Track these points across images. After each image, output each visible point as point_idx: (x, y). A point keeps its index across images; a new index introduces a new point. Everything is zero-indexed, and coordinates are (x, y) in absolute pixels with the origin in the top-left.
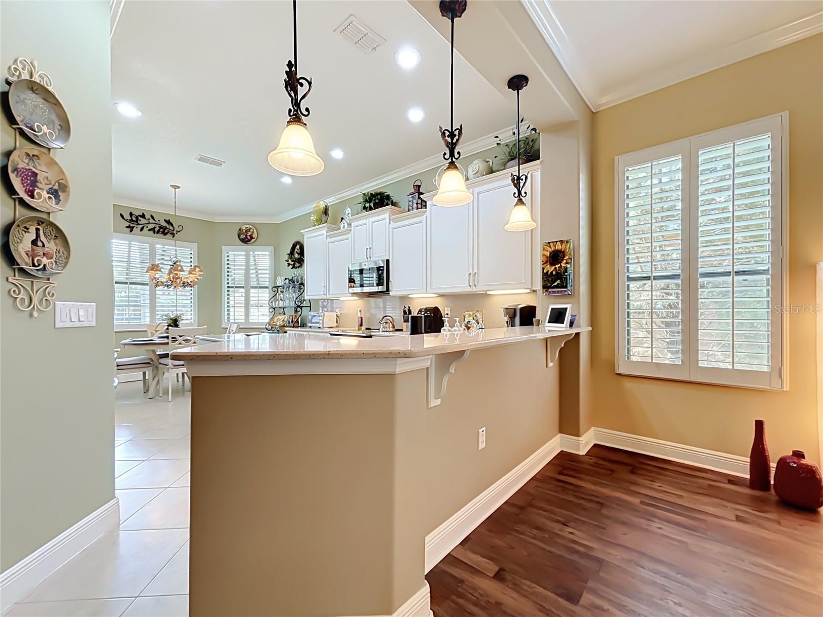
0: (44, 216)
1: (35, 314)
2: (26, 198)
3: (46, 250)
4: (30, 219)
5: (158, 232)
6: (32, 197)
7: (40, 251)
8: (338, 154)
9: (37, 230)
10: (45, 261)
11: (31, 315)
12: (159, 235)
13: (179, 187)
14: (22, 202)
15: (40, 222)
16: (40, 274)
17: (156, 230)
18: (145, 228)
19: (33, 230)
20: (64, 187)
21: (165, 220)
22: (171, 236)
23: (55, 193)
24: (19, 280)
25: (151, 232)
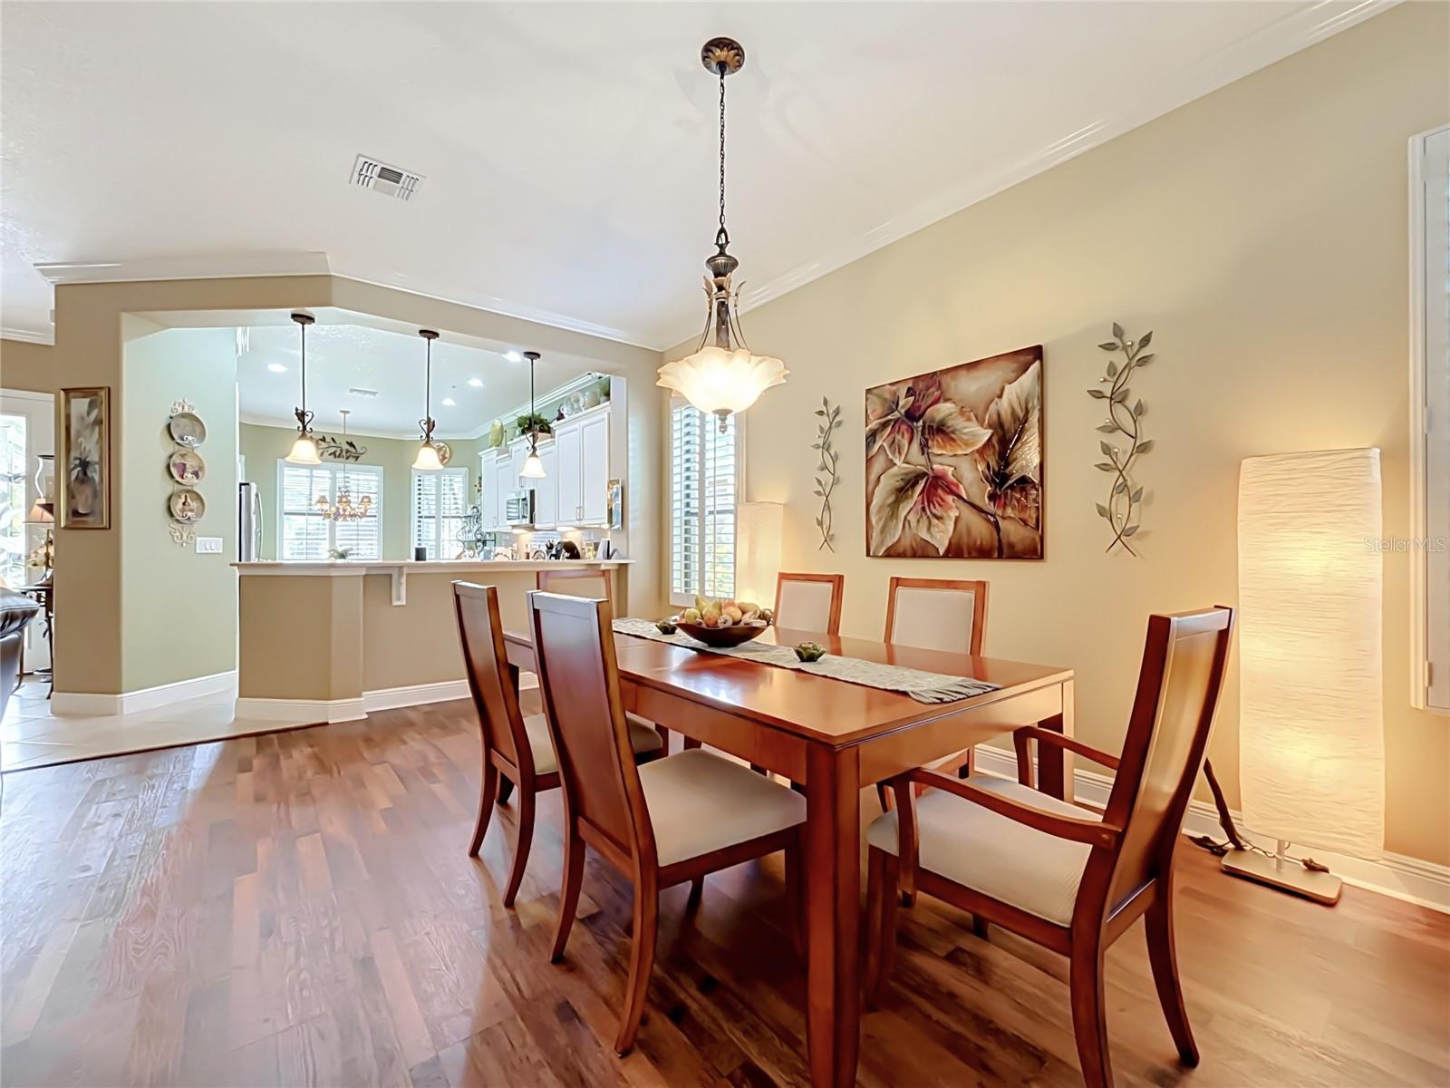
0: (190, 488)
1: (184, 545)
2: (180, 480)
3: (191, 507)
4: (181, 491)
5: (339, 456)
6: (183, 478)
7: (187, 508)
8: (476, 383)
9: (186, 497)
10: (189, 514)
11: (182, 545)
12: (340, 459)
13: (348, 412)
14: (178, 482)
15: (188, 491)
16: (187, 522)
17: (337, 454)
18: (325, 453)
19: (183, 497)
20: (201, 468)
21: (348, 443)
22: (354, 459)
23: (196, 474)
24: (175, 525)
25: (332, 456)
